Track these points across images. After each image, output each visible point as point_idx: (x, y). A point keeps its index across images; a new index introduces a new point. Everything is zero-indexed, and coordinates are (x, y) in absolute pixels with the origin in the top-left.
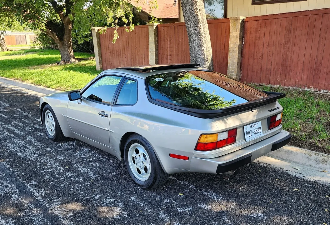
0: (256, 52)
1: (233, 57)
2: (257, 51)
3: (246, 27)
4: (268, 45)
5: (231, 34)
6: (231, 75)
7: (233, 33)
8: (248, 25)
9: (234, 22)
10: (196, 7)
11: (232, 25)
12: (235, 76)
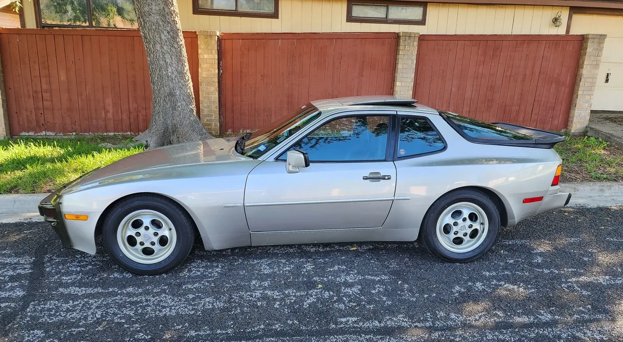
0: (245, 86)
1: (209, 92)
2: (246, 84)
3: (223, 48)
4: (263, 75)
5: (200, 57)
6: (207, 120)
7: (206, 56)
8: (227, 45)
9: (206, 38)
10: (172, 9)
11: (202, 43)
12: (216, 121)
